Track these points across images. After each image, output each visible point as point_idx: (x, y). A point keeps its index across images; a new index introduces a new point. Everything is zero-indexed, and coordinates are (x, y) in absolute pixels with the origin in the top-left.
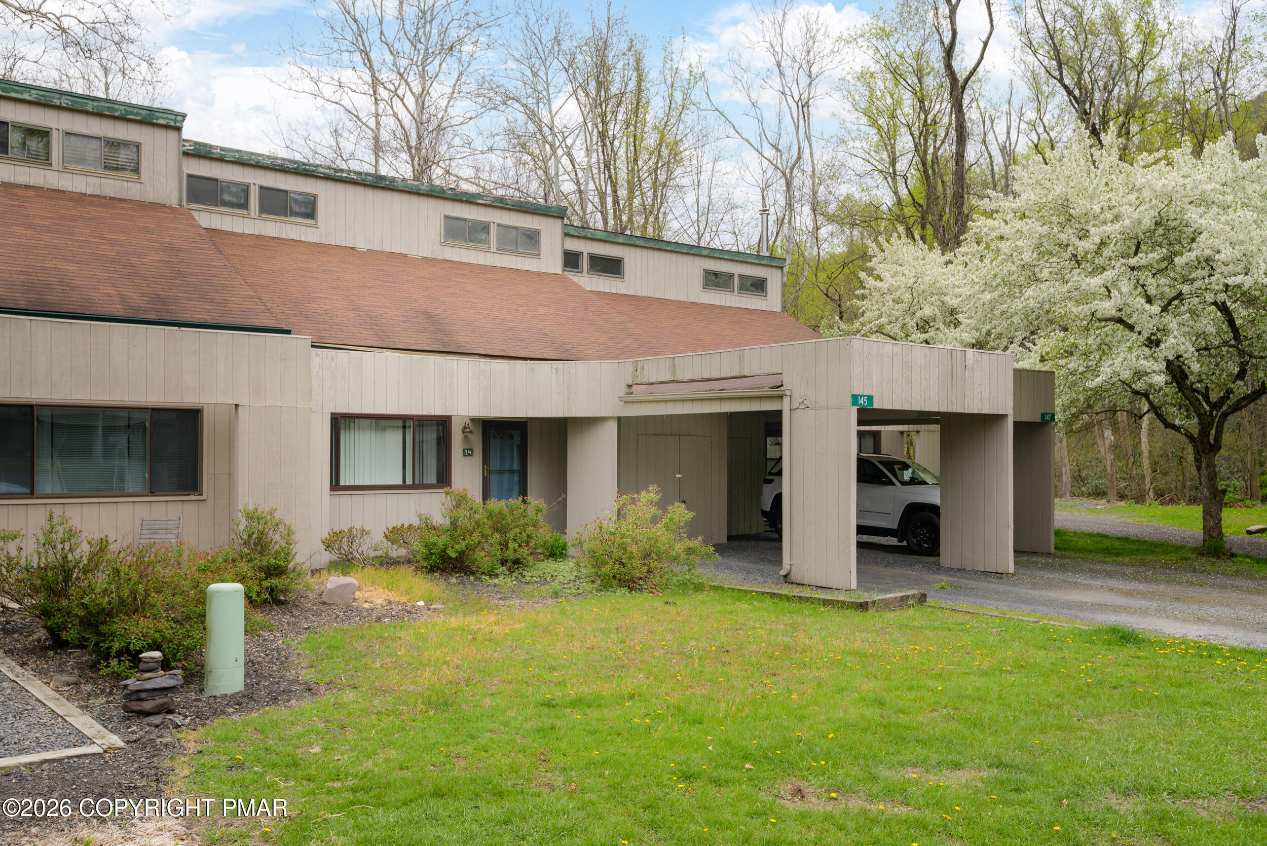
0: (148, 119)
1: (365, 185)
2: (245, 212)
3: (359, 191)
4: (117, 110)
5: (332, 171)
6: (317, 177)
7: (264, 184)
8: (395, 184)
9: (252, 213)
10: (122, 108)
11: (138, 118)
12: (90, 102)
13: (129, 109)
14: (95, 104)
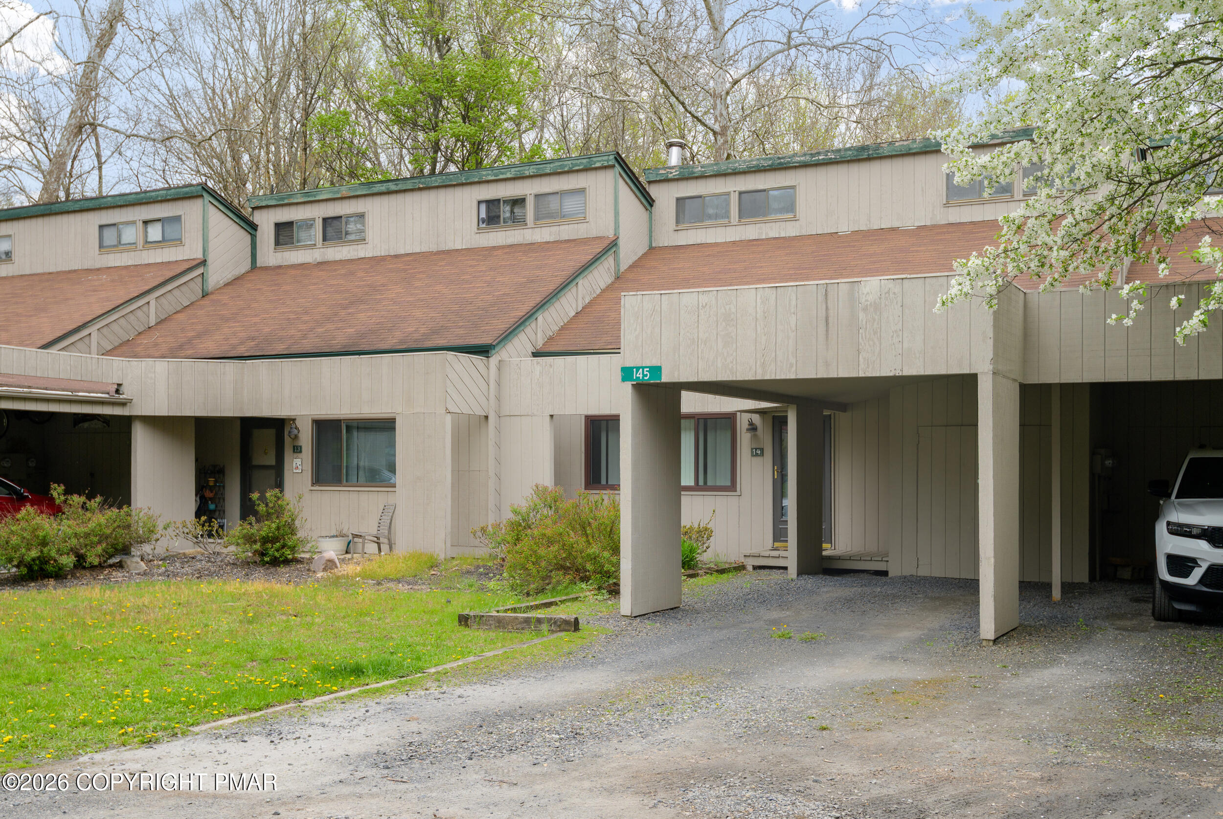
0: (588, 166)
1: (849, 162)
2: (726, 221)
3: (842, 170)
4: (566, 166)
5: (808, 158)
6: (795, 167)
7: (743, 189)
8: (881, 151)
9: (732, 221)
10: (569, 162)
11: (581, 167)
12: (548, 165)
13: (574, 162)
14: (552, 165)
